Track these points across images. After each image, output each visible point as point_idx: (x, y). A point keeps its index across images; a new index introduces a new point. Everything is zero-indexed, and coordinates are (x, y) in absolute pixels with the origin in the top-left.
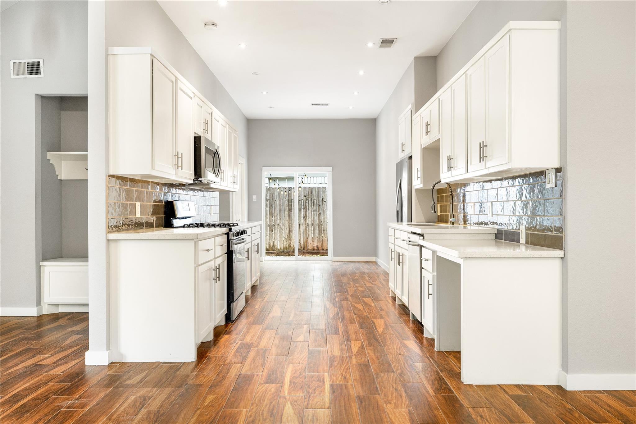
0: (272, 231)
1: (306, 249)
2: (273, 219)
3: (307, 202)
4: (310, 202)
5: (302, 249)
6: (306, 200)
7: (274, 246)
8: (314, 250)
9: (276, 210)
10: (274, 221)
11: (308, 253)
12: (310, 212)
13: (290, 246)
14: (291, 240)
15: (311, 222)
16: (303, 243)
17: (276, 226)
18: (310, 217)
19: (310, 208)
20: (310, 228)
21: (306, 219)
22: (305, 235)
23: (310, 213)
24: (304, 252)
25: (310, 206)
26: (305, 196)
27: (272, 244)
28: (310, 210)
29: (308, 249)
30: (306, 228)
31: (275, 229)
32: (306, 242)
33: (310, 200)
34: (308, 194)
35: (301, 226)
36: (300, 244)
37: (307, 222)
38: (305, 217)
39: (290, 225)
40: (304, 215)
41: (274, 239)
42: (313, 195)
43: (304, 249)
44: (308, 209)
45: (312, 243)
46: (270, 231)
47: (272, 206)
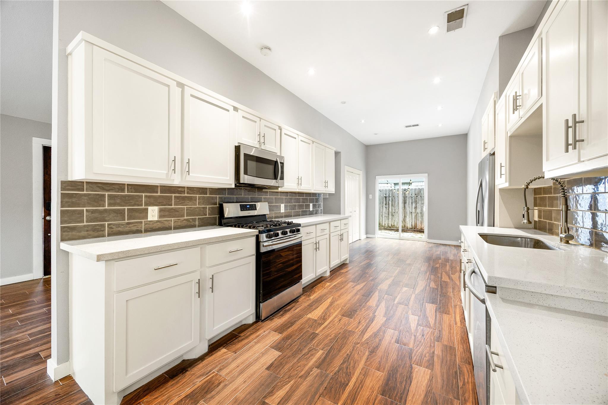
0: (393, 216)
1: (416, 229)
2: (394, 209)
3: (417, 198)
4: (419, 198)
5: (414, 228)
6: (417, 197)
7: (394, 225)
8: (422, 229)
9: (395, 203)
10: (395, 210)
11: (417, 231)
12: (419, 204)
13: (405, 226)
14: (405, 222)
15: (420, 211)
16: (414, 225)
17: (396, 213)
18: (419, 208)
19: (419, 202)
20: (419, 215)
21: (416, 209)
22: (415, 220)
23: (419, 206)
24: (414, 231)
25: (419, 201)
26: (416, 194)
27: (393, 224)
28: (419, 203)
29: (418, 229)
30: (416, 215)
31: (395, 215)
32: (416, 224)
33: (419, 197)
34: (418, 193)
35: (413, 213)
36: (412, 225)
37: (417, 211)
38: (416, 208)
39: (405, 212)
40: (415, 206)
41: (395, 221)
42: (421, 194)
43: (414, 229)
44: (418, 203)
45: (420, 225)
46: (392, 216)
47: (393, 200)
